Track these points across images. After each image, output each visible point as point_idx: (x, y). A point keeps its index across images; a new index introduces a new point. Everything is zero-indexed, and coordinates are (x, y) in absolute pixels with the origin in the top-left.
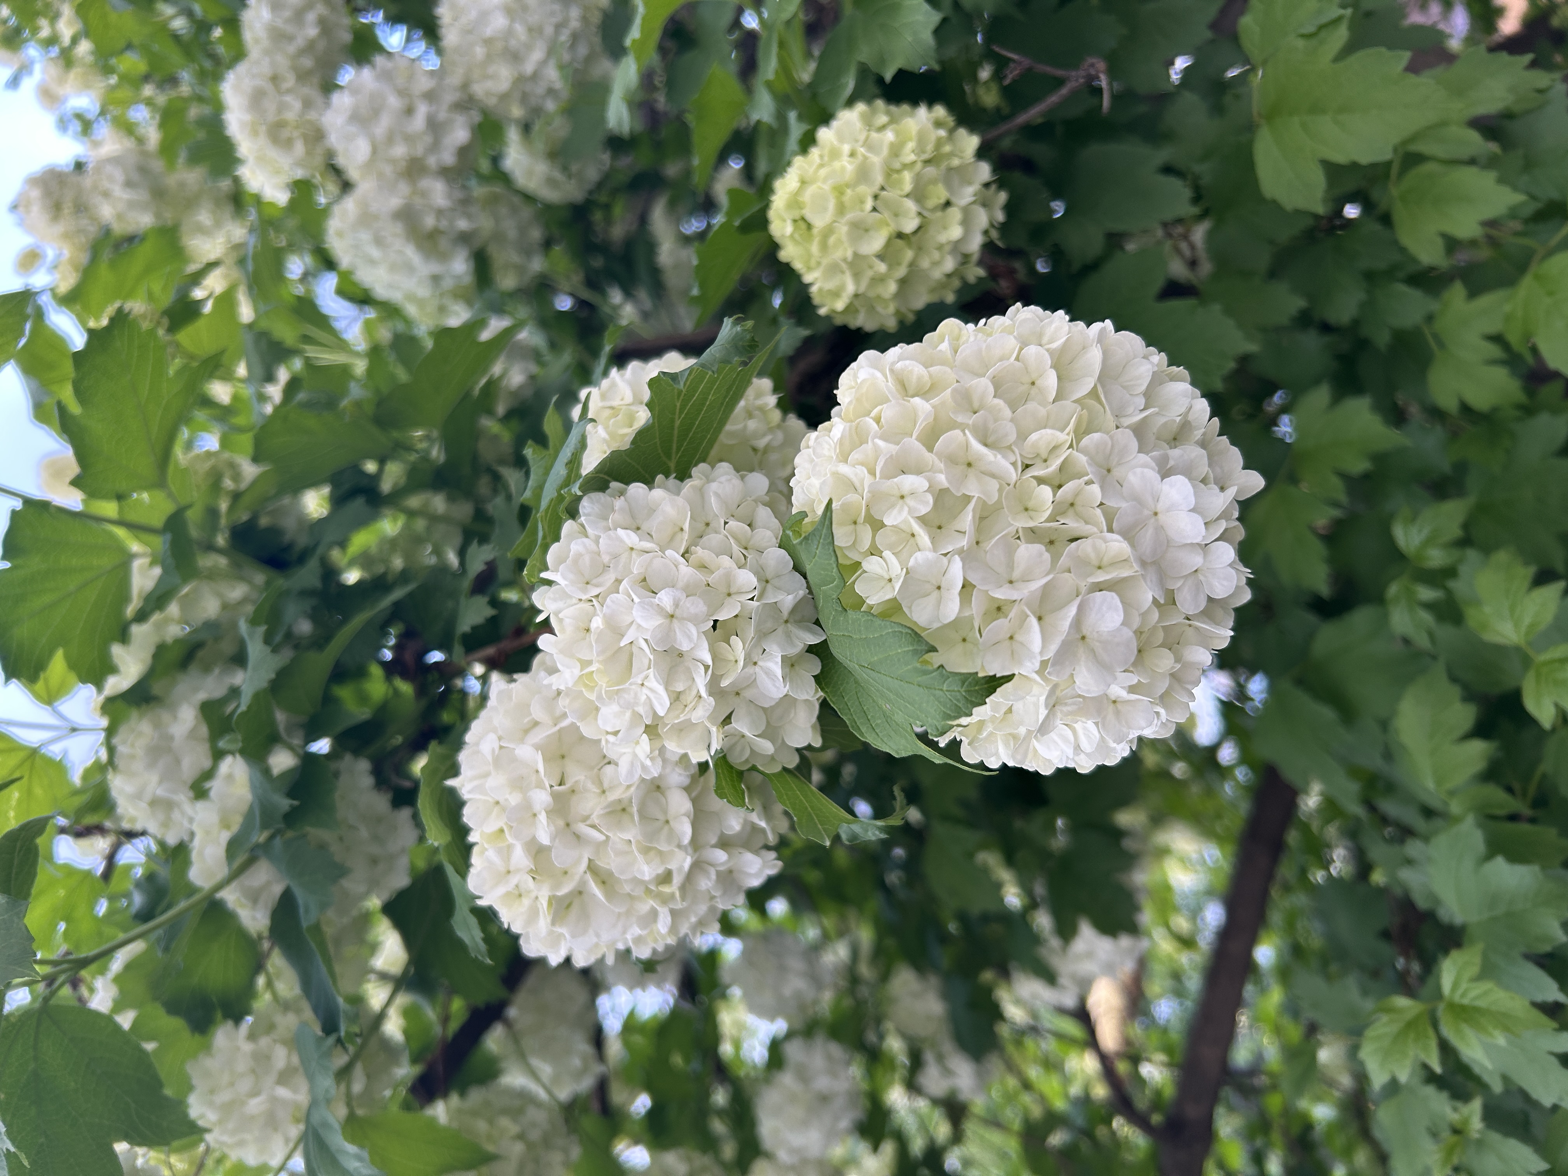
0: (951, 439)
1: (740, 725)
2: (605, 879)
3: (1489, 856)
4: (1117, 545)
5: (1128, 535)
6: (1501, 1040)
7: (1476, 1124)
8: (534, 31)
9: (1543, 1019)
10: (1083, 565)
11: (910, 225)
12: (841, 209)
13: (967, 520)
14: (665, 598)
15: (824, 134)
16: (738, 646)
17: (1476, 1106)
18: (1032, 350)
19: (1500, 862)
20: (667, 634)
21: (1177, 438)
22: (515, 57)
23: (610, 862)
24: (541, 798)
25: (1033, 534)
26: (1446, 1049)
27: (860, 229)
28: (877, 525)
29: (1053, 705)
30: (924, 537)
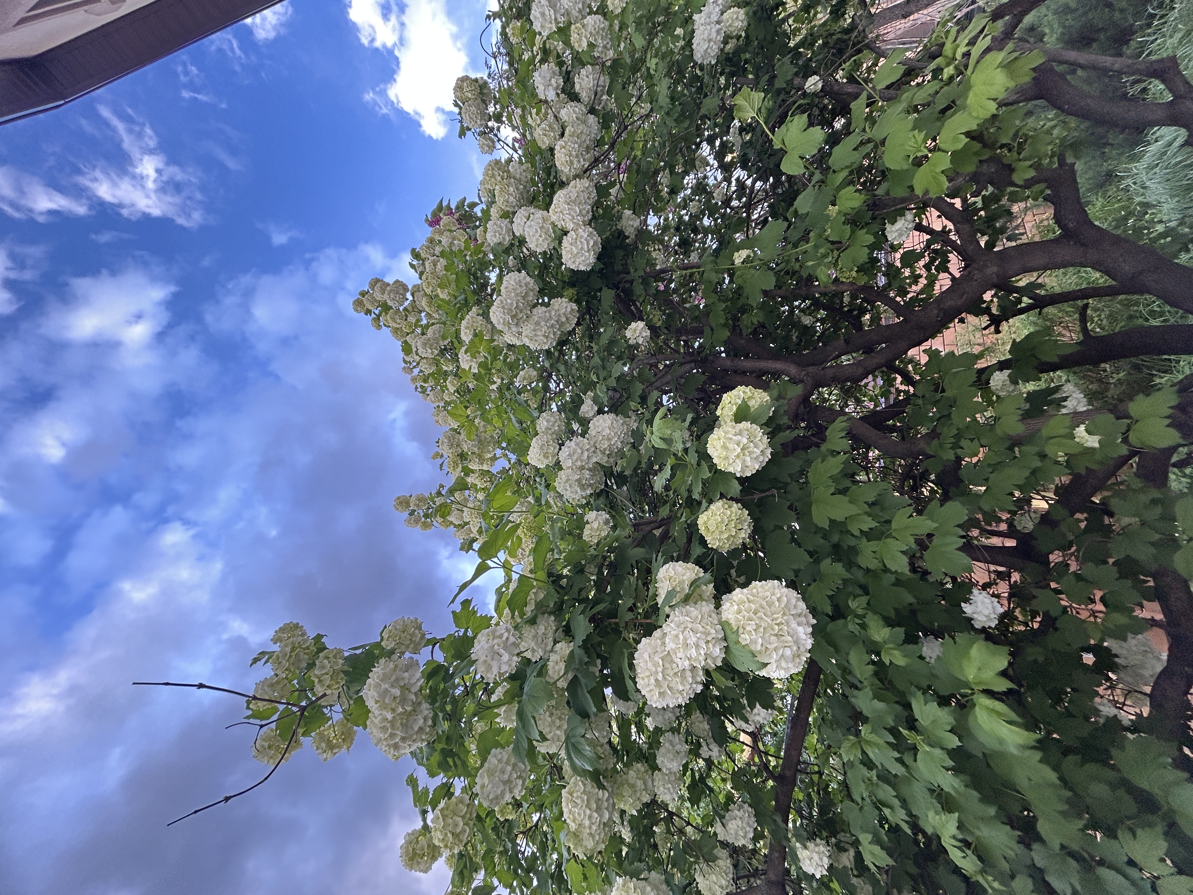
0: (759, 614)
1: (709, 661)
2: (670, 688)
3: (874, 699)
4: (790, 638)
5: (792, 637)
6: (877, 751)
7: (875, 778)
8: (615, 433)
9: (888, 746)
10: (783, 641)
11: (734, 534)
12: (717, 527)
13: (762, 630)
14: (698, 635)
15: (712, 507)
16: (710, 645)
17: (874, 772)
18: (773, 597)
19: (876, 701)
20: (697, 642)
21: (800, 615)
22: (609, 439)
23: (672, 685)
24: (660, 669)
25: (774, 635)
26: (864, 752)
27: (721, 532)
28: (744, 629)
29: (777, 667)
30: (753, 633)
